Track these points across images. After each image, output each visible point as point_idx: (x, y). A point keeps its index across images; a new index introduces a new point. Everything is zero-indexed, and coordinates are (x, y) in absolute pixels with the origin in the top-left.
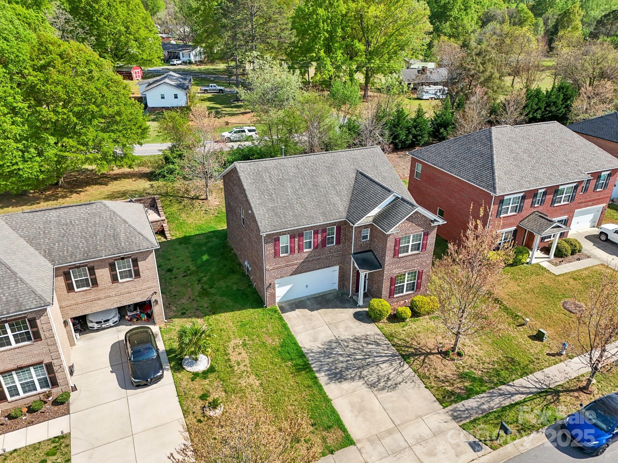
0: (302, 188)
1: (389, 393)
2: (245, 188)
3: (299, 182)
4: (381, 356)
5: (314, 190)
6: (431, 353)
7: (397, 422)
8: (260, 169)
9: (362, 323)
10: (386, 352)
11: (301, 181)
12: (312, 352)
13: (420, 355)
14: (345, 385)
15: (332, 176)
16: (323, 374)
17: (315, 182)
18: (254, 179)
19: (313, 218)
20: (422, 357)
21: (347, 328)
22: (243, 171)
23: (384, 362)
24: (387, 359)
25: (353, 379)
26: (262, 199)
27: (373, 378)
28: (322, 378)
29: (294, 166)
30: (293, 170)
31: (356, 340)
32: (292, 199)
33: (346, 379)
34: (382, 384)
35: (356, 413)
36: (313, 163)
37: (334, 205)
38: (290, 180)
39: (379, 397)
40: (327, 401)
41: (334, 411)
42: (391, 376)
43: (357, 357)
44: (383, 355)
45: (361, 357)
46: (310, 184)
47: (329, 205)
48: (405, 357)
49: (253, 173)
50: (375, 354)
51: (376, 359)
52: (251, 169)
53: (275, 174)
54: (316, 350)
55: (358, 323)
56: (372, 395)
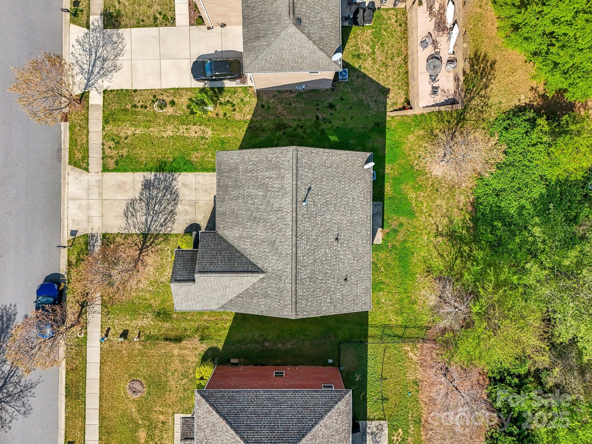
0: (254, 204)
1: (123, 210)
2: (263, 149)
3: (261, 205)
4: (151, 221)
5: (250, 216)
6: (140, 253)
7: (104, 202)
8: (282, 171)
9: (188, 225)
10: (154, 227)
11: (262, 207)
12: (173, 180)
13: (142, 246)
14: (139, 186)
15: (263, 242)
16: (152, 178)
17: (259, 222)
18: (271, 160)
19: (223, 202)
20: (140, 246)
21: (187, 213)
22: (282, 152)
23: (147, 220)
24: (148, 224)
25: (142, 194)
26: (249, 162)
27: (137, 206)
28: (150, 176)
29: (281, 207)
30: (276, 205)
31: (172, 213)
32: (244, 190)
33: (143, 190)
34: (131, 210)
35: (119, 183)
36: (282, 229)
37: (230, 228)
38: (265, 197)
39: (124, 201)
40: (134, 170)
41: (126, 171)
42: (134, 219)
43: (157, 206)
44: (153, 223)
45: (156, 209)
46: (258, 215)
47: (232, 223)
48: (145, 236)
49: (278, 162)
50: (155, 219)
51: (151, 217)
52: (284, 161)
53: (275, 184)
54: (174, 183)
55: (190, 223)
56: (127, 198)
